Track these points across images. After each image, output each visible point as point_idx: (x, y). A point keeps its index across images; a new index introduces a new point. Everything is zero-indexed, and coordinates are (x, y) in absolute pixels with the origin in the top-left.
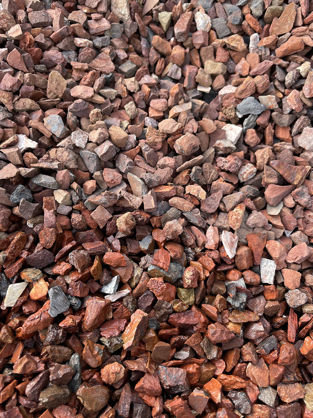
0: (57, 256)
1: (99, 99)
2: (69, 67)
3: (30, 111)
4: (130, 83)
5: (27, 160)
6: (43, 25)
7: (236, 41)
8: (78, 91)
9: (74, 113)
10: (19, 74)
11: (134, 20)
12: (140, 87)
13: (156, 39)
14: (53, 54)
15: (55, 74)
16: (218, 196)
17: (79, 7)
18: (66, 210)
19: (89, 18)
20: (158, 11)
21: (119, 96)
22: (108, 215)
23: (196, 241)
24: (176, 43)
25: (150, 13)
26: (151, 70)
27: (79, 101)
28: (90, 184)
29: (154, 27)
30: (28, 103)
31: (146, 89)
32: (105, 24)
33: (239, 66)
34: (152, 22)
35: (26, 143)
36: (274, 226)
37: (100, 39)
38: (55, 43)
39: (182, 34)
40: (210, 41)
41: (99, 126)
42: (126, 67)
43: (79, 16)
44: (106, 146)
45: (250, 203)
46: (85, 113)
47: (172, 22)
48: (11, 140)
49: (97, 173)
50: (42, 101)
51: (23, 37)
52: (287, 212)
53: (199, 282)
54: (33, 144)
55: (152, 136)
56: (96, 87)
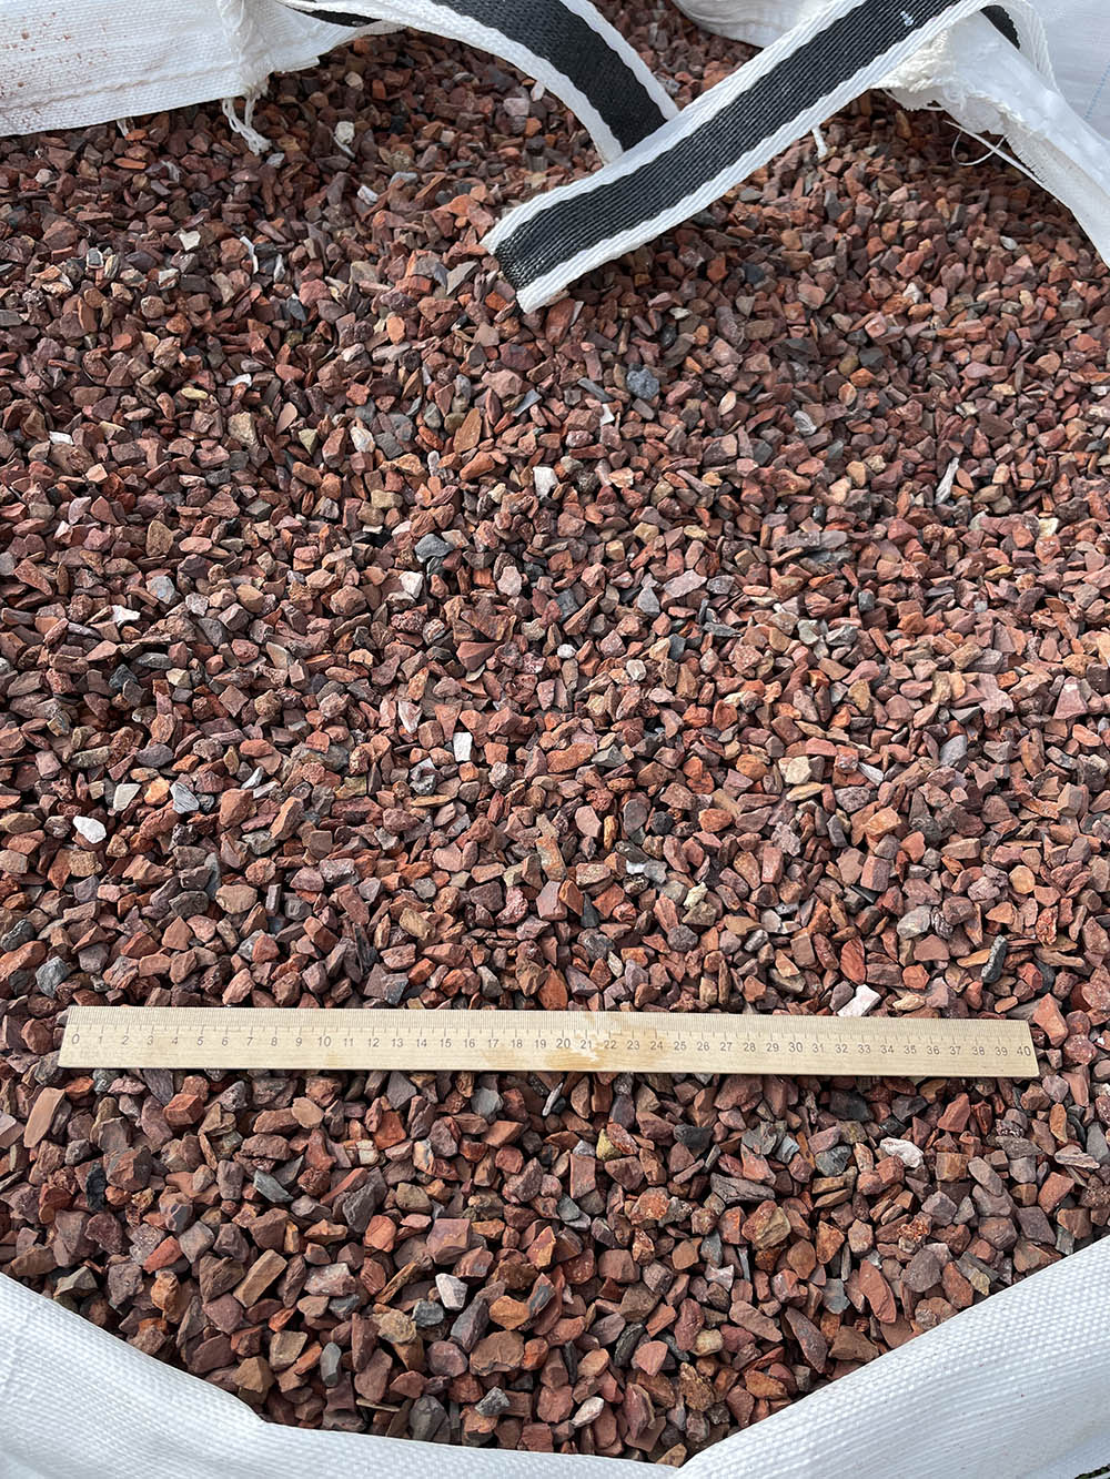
0: (178, 749)
1: (221, 552)
2: (175, 514)
3: (126, 575)
4: (263, 529)
5: (127, 636)
6: (133, 462)
7: (410, 463)
8: (189, 544)
9: (186, 574)
10: (109, 530)
11: (262, 444)
12: (278, 532)
13: (297, 467)
14: (150, 498)
15: (156, 525)
16: (393, 662)
17: (182, 433)
18: (185, 695)
19: (199, 447)
20: (297, 429)
21: (247, 547)
22: (242, 698)
23: (367, 720)
24: (328, 470)
25: (287, 432)
26: (294, 508)
27: (193, 556)
28: (215, 660)
29: (294, 450)
30: (124, 563)
31: (287, 535)
32: (221, 453)
33: (419, 495)
34: (291, 443)
35: (123, 614)
36: (475, 696)
37: (215, 474)
38: (152, 484)
39: (334, 458)
40: (376, 465)
41: (223, 586)
42: (256, 509)
43: (182, 446)
44: (234, 609)
45: (437, 668)
46: (202, 573)
47: (320, 442)
48: (104, 611)
49: (225, 646)
50: (141, 561)
51: (108, 481)
52: (490, 676)
53: (370, 766)
54: (135, 616)
55: (296, 594)
56: (214, 538)
